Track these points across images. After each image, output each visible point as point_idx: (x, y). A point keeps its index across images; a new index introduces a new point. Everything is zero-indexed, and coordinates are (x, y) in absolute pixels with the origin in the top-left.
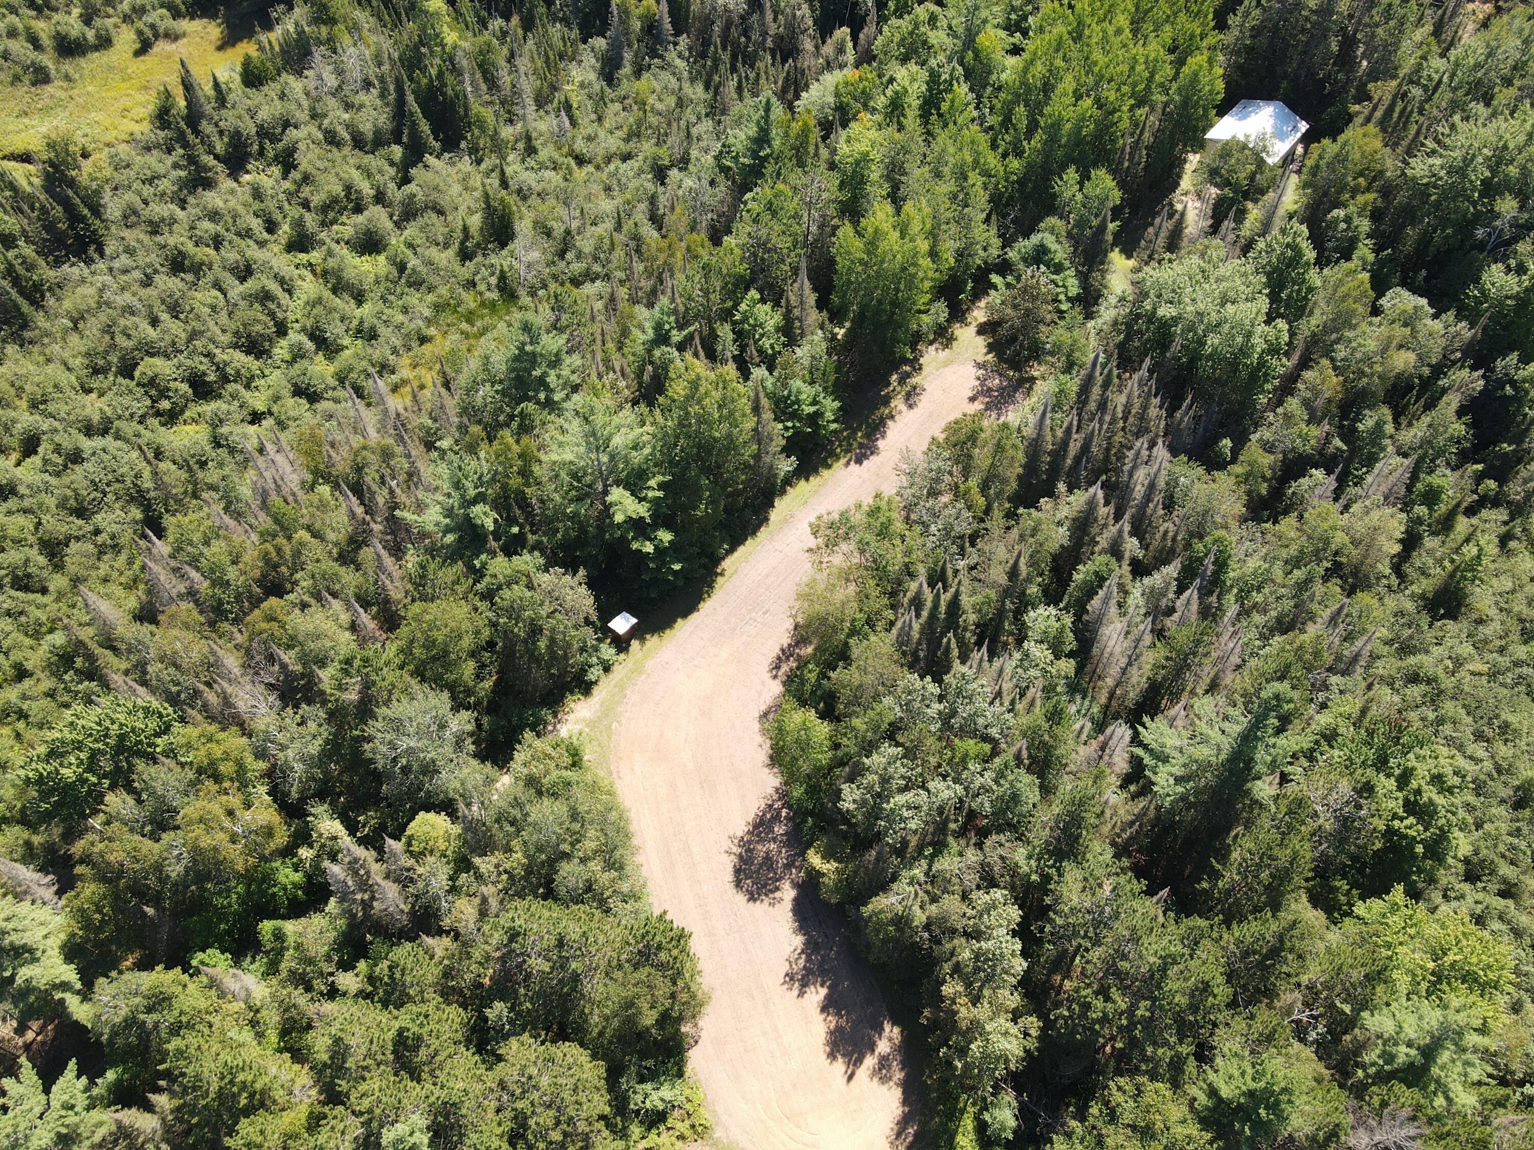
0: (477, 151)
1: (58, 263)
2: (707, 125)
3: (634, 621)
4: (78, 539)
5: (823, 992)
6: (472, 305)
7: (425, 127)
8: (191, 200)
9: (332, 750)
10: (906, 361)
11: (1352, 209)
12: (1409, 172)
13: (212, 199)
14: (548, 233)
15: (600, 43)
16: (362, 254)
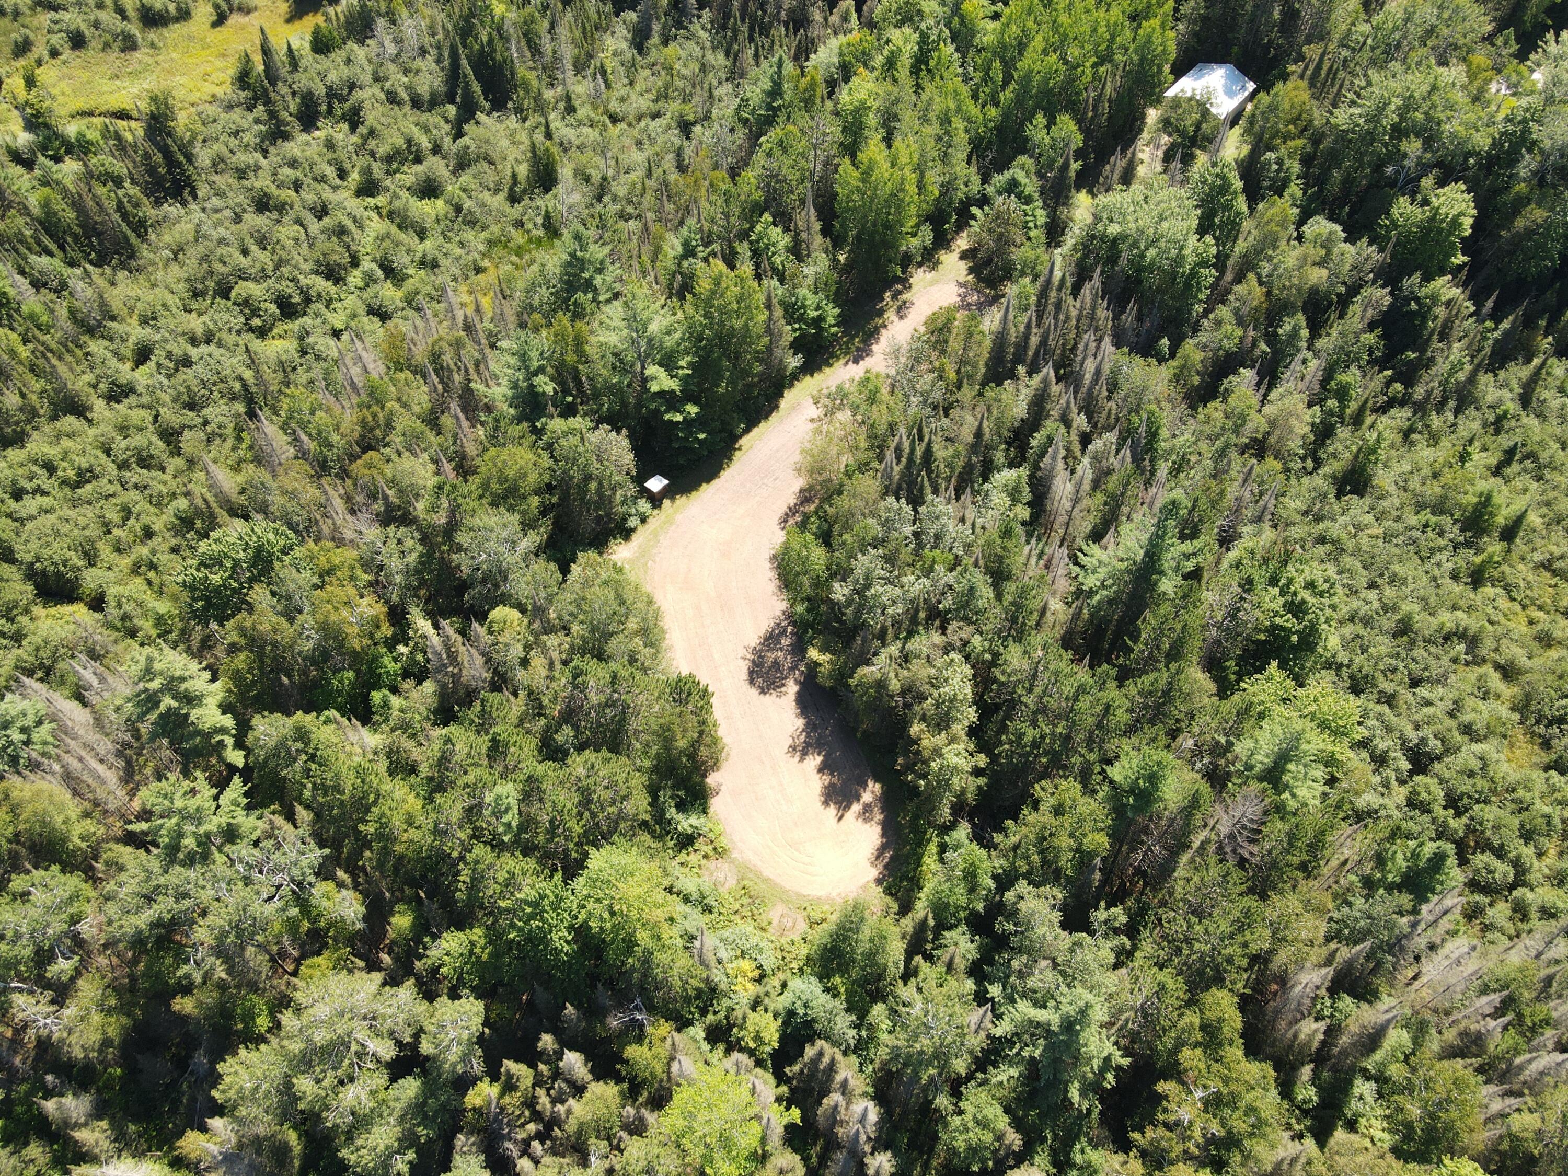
0: (522, 111)
1: (158, 203)
2: (728, 88)
3: (666, 482)
4: (190, 428)
5: (819, 759)
6: (521, 241)
7: (476, 88)
8: (272, 150)
9: (426, 561)
10: (897, 280)
11: (1283, 151)
12: (1332, 120)
13: (292, 148)
14: (587, 180)
15: (631, 16)
16: (422, 199)
